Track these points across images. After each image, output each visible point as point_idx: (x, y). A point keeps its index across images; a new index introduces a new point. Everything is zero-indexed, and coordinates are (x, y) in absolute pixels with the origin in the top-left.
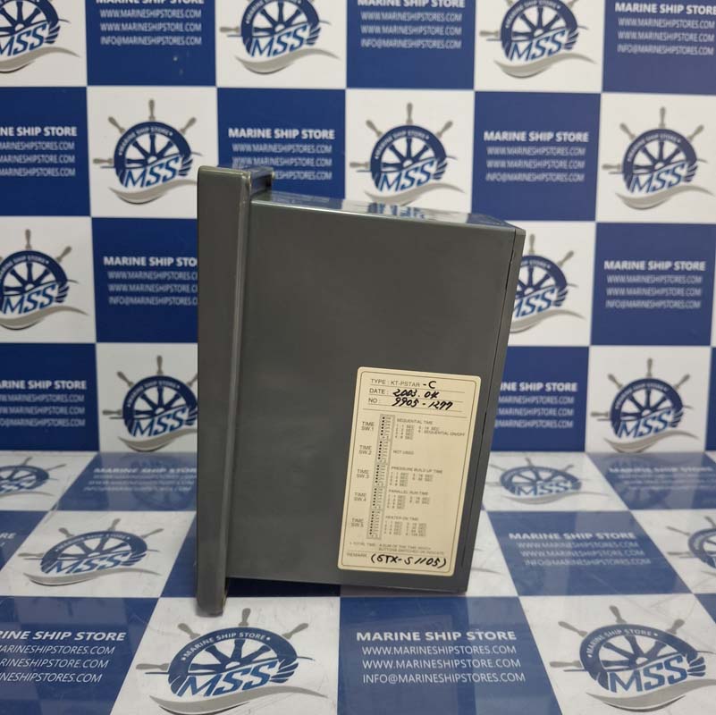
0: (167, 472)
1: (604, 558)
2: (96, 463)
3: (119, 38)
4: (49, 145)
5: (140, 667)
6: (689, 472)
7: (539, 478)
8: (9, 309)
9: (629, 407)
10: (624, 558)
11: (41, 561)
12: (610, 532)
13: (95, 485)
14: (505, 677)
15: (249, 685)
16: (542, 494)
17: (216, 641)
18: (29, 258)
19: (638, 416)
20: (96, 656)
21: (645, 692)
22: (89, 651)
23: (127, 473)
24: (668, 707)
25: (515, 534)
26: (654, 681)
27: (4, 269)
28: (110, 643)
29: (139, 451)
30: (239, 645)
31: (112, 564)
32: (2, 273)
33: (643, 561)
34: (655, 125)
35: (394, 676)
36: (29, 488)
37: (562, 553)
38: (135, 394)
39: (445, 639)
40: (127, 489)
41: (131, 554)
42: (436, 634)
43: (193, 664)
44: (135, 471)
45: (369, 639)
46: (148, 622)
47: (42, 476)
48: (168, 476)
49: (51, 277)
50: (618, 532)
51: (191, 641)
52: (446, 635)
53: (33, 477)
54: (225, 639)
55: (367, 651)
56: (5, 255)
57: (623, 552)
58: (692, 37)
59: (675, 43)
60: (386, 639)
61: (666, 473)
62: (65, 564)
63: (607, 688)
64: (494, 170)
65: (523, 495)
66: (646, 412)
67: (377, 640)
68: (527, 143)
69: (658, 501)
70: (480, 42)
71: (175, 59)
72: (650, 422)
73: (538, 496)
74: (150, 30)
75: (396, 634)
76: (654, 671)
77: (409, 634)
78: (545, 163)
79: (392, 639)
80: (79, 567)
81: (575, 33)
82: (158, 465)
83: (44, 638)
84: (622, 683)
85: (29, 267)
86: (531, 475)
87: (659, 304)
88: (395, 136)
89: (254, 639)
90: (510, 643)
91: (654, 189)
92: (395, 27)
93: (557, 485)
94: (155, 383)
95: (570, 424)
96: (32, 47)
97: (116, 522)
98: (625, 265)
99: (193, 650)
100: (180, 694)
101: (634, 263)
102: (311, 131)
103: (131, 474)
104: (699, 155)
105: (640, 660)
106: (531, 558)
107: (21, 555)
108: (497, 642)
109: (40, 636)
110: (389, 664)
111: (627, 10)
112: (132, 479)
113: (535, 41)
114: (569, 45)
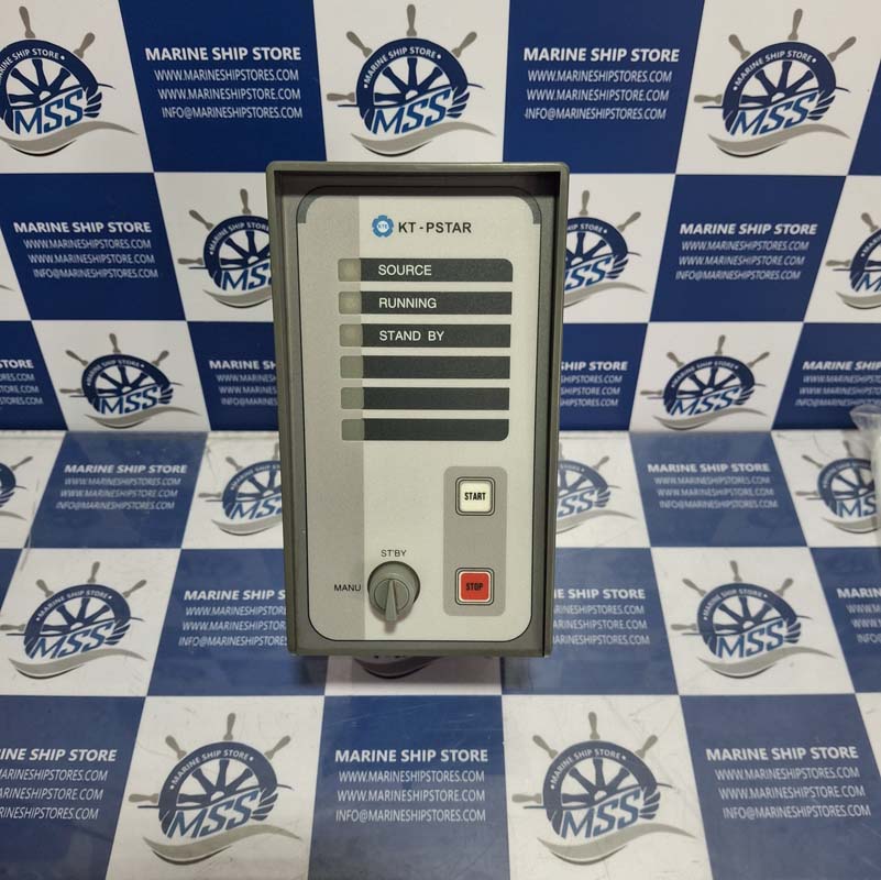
5: (132, 798)
11: (24, 638)
13: (68, 499)
15: (232, 824)
17: (202, 762)
30: (223, 767)
31: (96, 642)
34: (782, 37)
38: (92, 372)
41: (114, 625)
51: (178, 762)
54: (211, 759)
60: (362, 760)
64: (536, 104)
68: (587, 65)
78: (612, 94)
80: (63, 648)
87: (746, 275)
88: (391, 55)
89: (238, 759)
91: (765, 129)
95: (614, 402)
97: (96, 568)
98: (709, 229)
99: (180, 774)
100: (170, 835)
101: (721, 226)
107: (3, 628)
112: (110, 488)
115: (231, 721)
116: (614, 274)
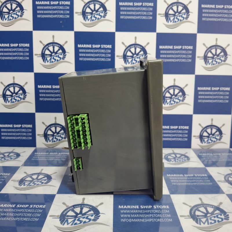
1: (197, 182)
2: (35, 151)
3: (43, 15)
5: (50, 216)
6: (224, 155)
7: (176, 157)
8: (7, 102)
9: (205, 134)
10: (203, 183)
11: (18, 182)
12: (199, 174)
13: (35, 158)
14: (166, 220)
15: (85, 222)
16: (177, 162)
17: (74, 208)
18: (14, 85)
19: (208, 137)
20: (36, 213)
21: (210, 225)
22: (34, 211)
23: (45, 154)
24: (217, 230)
25: (169, 175)
27: (6, 89)
28: (41, 209)
29: (49, 147)
30: (82, 209)
31: (41, 183)
33: (210, 183)
35: (131, 219)
36: (14, 159)
37: (184, 181)
38: (48, 129)
39: (147, 208)
40: (45, 159)
41: (47, 180)
42: (144, 206)
43: (67, 215)
44: (48, 153)
45: (123, 208)
46: (53, 202)
47: (18, 155)
48: (58, 155)
49: (21, 92)
50: (202, 174)
51: (66, 208)
52: (147, 206)
53: (15, 155)
54: (77, 207)
55: (122, 211)
56: (7, 85)
57: (203, 181)
58: (226, 16)
59: (221, 17)
60: (128, 208)
61: (217, 155)
62: (26, 183)
64: (162, 58)
65: (171, 162)
66: (211, 136)
67: (125, 208)
68: (173, 49)
69: (214, 164)
70: (158, 17)
71: (61, 22)
72: (212, 139)
73: (176, 162)
74: (53, 13)
75: (131, 206)
76: (213, 218)
77: (135, 206)
79: (130, 208)
80: (31, 184)
81: (189, 14)
82: (55, 152)
83: (20, 207)
84: (203, 222)
85: (14, 88)
86: (174, 156)
87: (215, 101)
88: (131, 47)
89: (86, 207)
90: (167, 209)
91: (214, 64)
92: (131, 12)
93: (182, 159)
94: (54, 125)
95: (186, 139)
96: (15, 18)
97: (42, 170)
98: (204, 89)
99: (67, 211)
100: (63, 225)
101: (207, 88)
102: (104, 46)
104: (228, 53)
105: (208, 215)
106: (174, 182)
107: (12, 180)
108: (163, 209)
109: (19, 206)
110: (129, 216)
111: (205, 7)
112: (47, 156)
113: (176, 17)
114: (187, 18)
115: (84, 199)
116: (183, 100)
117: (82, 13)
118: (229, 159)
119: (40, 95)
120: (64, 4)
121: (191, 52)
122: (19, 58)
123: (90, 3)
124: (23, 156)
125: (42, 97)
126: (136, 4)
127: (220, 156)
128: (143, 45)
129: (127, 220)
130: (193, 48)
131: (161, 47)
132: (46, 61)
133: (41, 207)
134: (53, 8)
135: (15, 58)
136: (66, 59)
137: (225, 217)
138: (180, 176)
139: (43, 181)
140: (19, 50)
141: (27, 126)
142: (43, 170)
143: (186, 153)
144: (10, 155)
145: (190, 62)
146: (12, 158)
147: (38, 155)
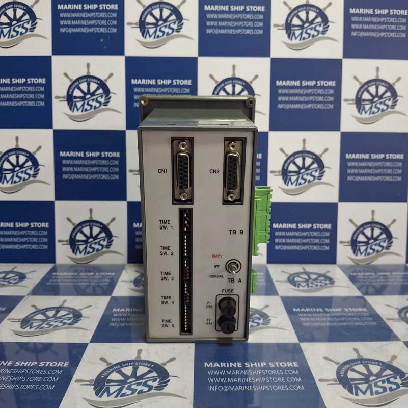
0: (94, 275)
1: (349, 321)
2: (54, 270)
3: (70, 28)
4: (30, 89)
5: (77, 381)
6: (397, 275)
7: (310, 278)
8: (5, 182)
9: (361, 238)
10: (360, 322)
11: (20, 323)
12: (352, 307)
13: (53, 282)
14: (292, 388)
15: (141, 392)
16: (312, 287)
17: (122, 367)
18: (17, 152)
19: (367, 243)
20: (51, 375)
21: (375, 396)
22: (47, 372)
23: (71, 276)
24: (390, 404)
25: (296, 309)
26: (381, 390)
27: (3, 159)
28: (60, 368)
29: (78, 263)
30: (135, 369)
31: (62, 324)
32: (2, 161)
33: (372, 323)
34: (373, 77)
35: (227, 387)
36: (14, 283)
37: (325, 319)
38: (76, 230)
39: (256, 366)
40: (71, 284)
41: (73, 319)
42: (251, 363)
43: (108, 380)
44: (76, 274)
45: (212, 366)
46: (82, 356)
47: (22, 277)
48: (95, 277)
49: (29, 163)
50: (357, 308)
52: (257, 364)
53: (17, 277)
54: (127, 366)
55: (210, 373)
56: (4, 151)
57: (360, 319)
58: (393, 27)
59: (384, 31)
60: (222, 366)
61: (384, 276)
62: (35, 324)
63: (353, 394)
64: (282, 102)
65: (301, 288)
66: (371, 241)
67: (217, 367)
68: (301, 87)
69: (379, 291)
70: (273, 30)
71: (102, 40)
72: (374, 247)
73: (310, 288)
74: (88, 24)
75: (228, 363)
76: (380, 384)
77: (235, 363)
78: (311, 98)
79: (225, 366)
80: (42, 326)
81: (327, 25)
82: (90, 272)
83: (21, 365)
84: (361, 391)
85: (18, 157)
86: (305, 277)
87: (378, 178)
88: (226, 83)
89: (144, 366)
90: (295, 369)
91: (374, 113)
92: (226, 22)
93: (321, 282)
94: (88, 224)
95: (327, 248)
96: (22, 34)
97: (65, 301)
98: (358, 156)
99: (108, 372)
100: (100, 397)
101: (363, 155)
102: (178, 81)
103: (73, 276)
104: (399, 93)
105: (372, 378)
106: (306, 322)
107: (9, 319)
108: (287, 368)
109: (19, 364)
110: (223, 380)
111: (356, 12)
112: (75, 279)
113: (304, 30)
114: (324, 32)
115: (140, 351)
116: (320, 178)
117: (138, 24)
118: (405, 281)
119: (64, 169)
120: (107, 8)
121: (332, 92)
122: (28, 104)
123: (153, 7)
124: (30, 279)
125: (66, 173)
126: (233, 8)
127: (389, 277)
128: (248, 80)
129: (220, 388)
130: (336, 83)
131: (278, 83)
132: (76, 109)
133: (60, 366)
134: (87, 16)
135: (20, 104)
136: (110, 105)
137: (402, 381)
138: (318, 310)
139: (65, 321)
140: (27, 89)
141: (39, 225)
142: (67, 302)
143: (328, 272)
144: (8, 276)
145: (330, 109)
146: (11, 281)
147: (58, 277)
